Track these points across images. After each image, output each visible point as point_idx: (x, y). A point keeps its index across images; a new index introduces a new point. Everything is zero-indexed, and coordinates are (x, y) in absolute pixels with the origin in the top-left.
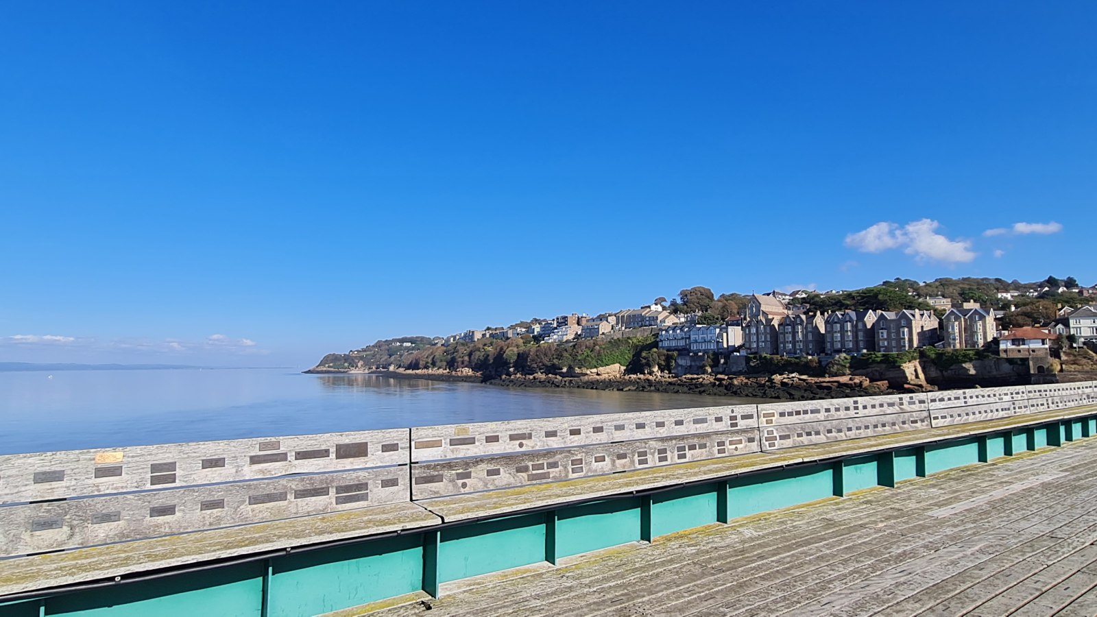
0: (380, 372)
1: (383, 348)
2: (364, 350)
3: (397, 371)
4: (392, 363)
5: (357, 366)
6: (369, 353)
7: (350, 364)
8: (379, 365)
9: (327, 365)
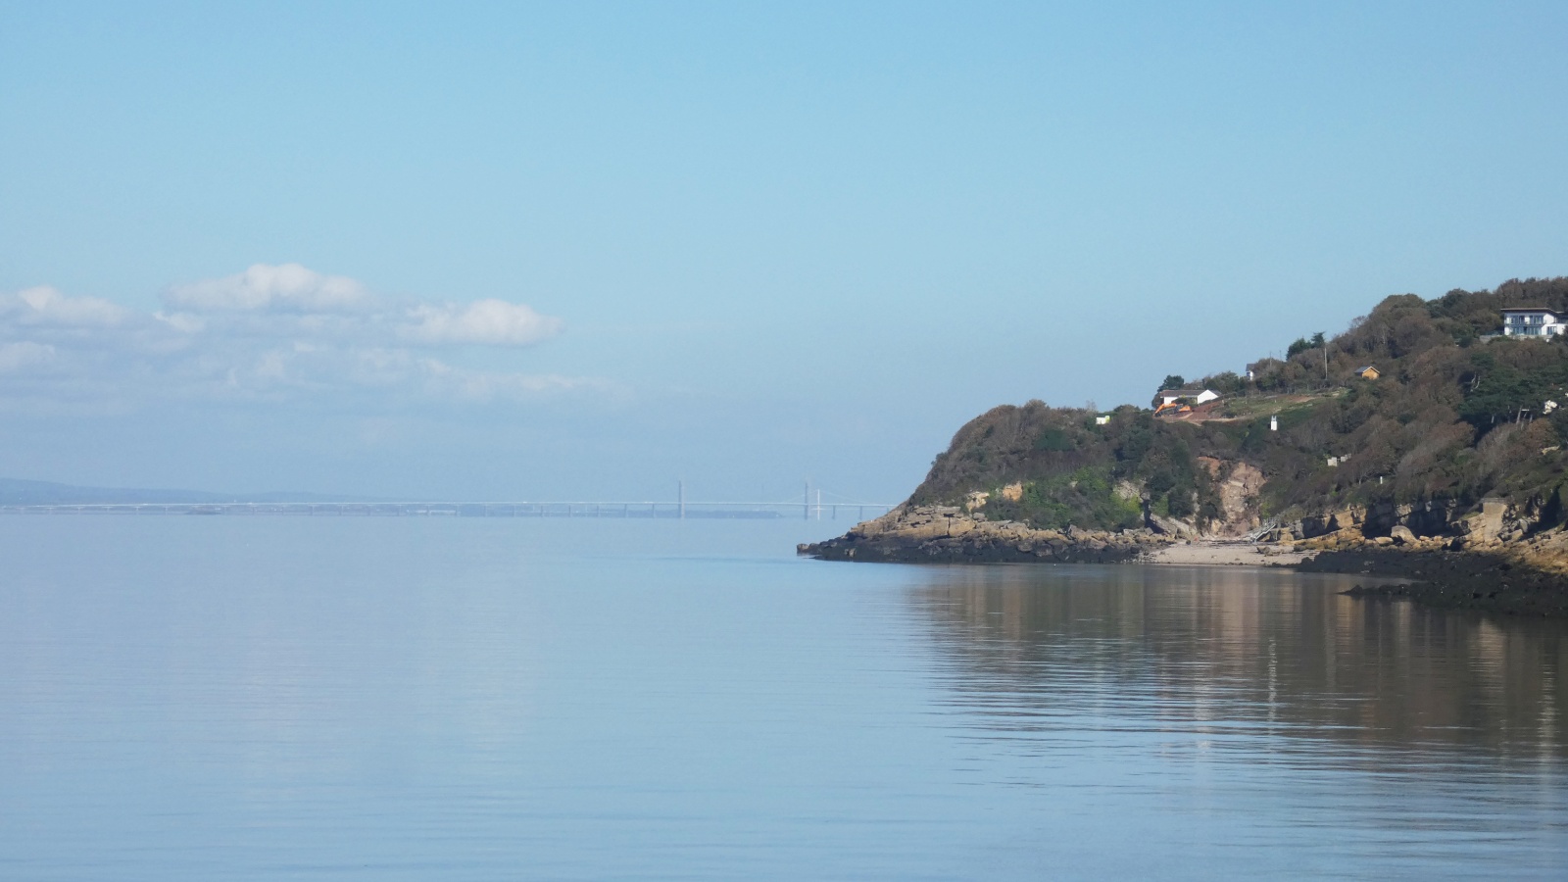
0: (1398, 559)
1: (1423, 358)
2: (1270, 379)
3: (1527, 550)
4: (1486, 488)
5: (1213, 510)
6: (1305, 399)
7: (1156, 486)
8: (1390, 502)
9: (980, 497)
